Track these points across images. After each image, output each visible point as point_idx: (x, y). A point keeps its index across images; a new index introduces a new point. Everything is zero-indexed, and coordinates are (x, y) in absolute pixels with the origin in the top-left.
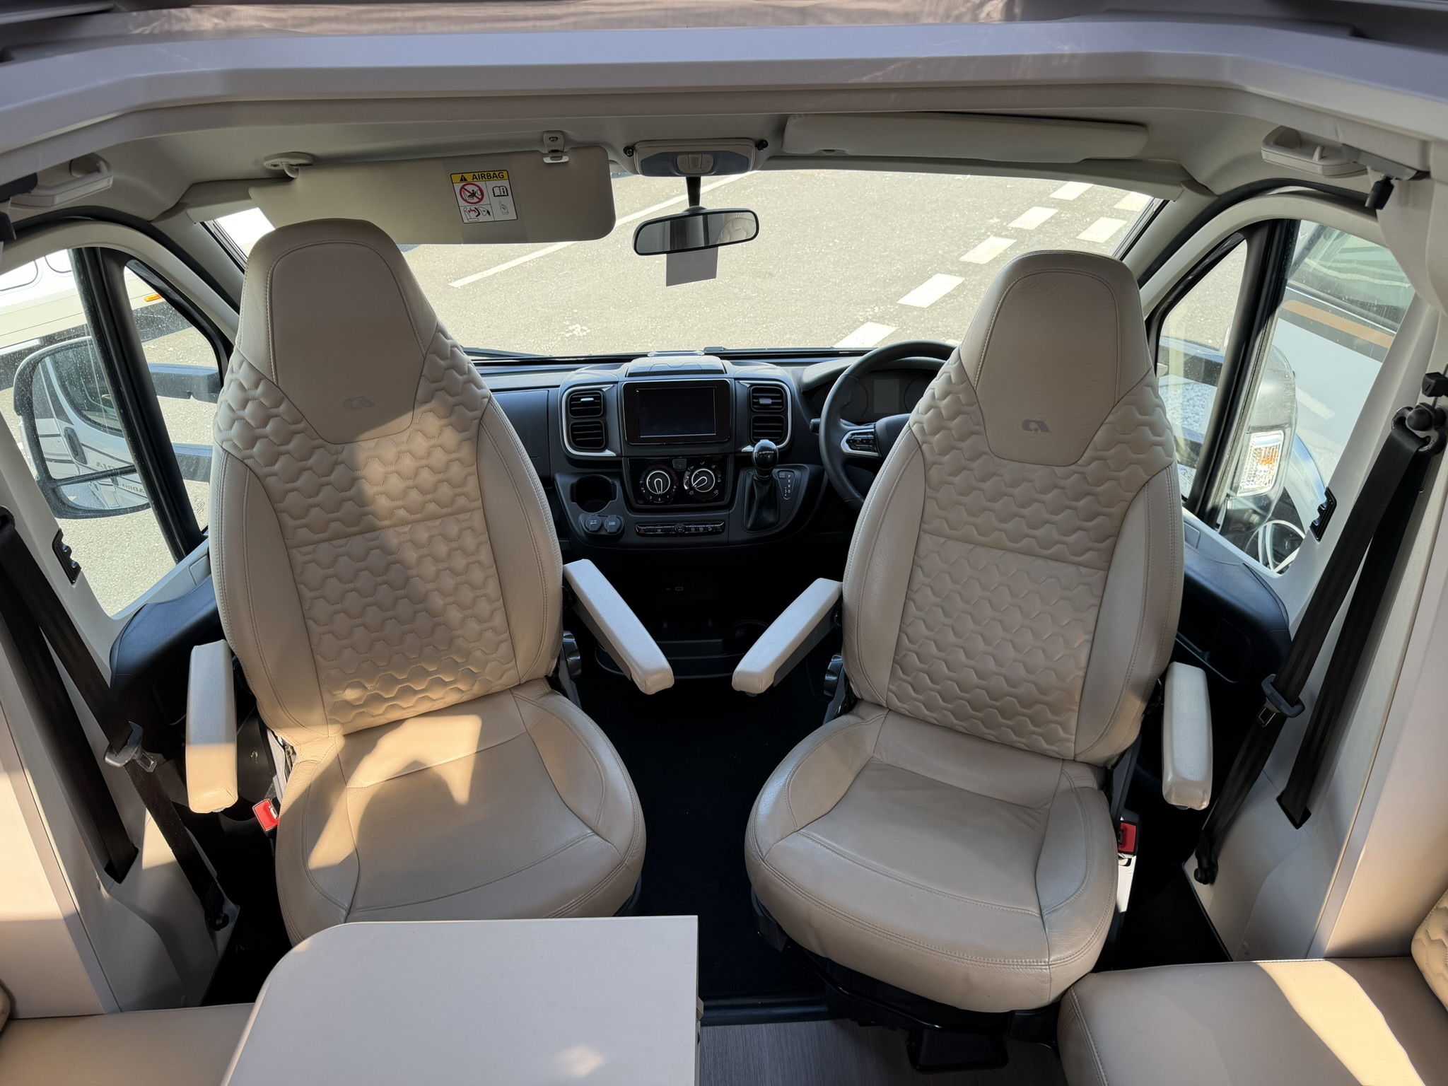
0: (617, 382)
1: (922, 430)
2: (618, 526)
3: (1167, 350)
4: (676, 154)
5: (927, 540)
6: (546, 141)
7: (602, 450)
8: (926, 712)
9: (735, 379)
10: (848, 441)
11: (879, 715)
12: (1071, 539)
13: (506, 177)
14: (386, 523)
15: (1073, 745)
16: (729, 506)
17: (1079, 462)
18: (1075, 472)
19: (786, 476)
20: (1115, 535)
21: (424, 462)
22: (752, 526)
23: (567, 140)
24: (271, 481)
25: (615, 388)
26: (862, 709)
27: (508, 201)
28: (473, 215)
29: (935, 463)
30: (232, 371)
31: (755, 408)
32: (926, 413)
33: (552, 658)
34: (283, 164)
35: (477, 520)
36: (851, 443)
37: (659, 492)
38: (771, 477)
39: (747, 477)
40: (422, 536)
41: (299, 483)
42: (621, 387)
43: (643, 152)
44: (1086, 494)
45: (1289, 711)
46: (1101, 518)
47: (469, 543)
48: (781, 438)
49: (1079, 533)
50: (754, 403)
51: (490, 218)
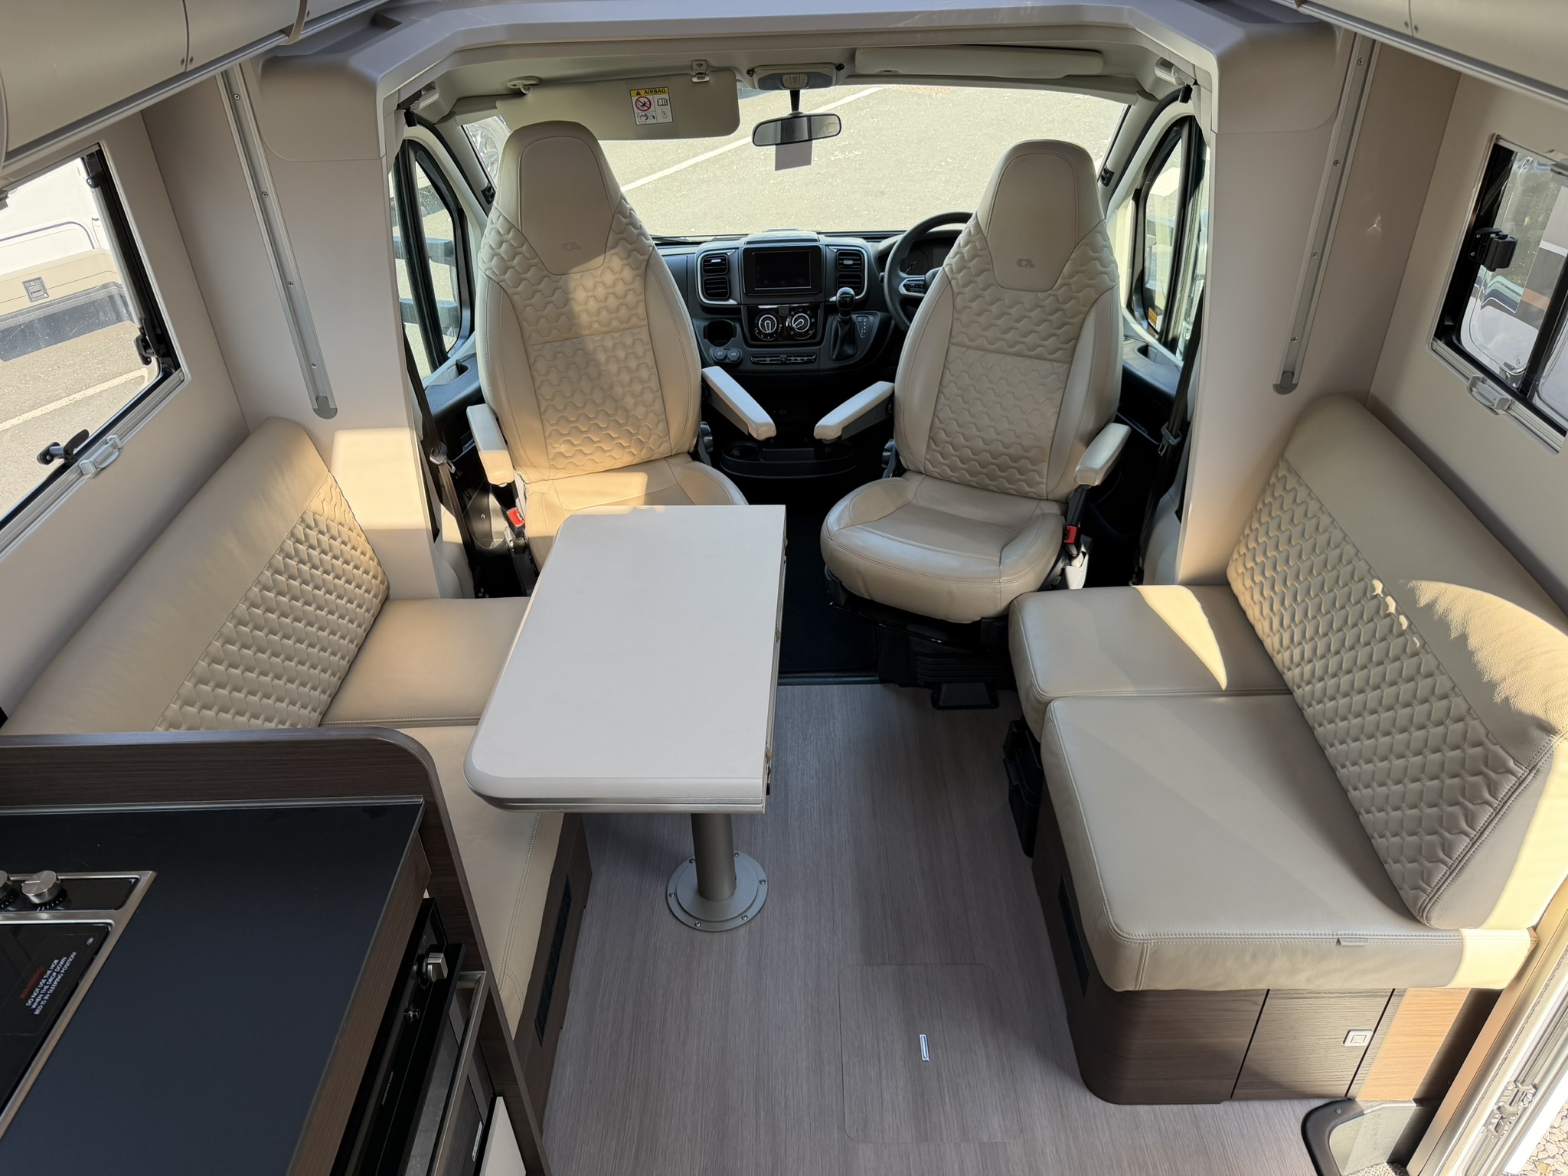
0: (738, 248)
1: (951, 269)
2: (738, 356)
4: (782, 75)
5: (954, 349)
6: (695, 67)
7: (727, 300)
8: (950, 473)
9: (826, 245)
10: (904, 286)
11: (920, 477)
12: (1047, 343)
13: (667, 92)
14: (587, 332)
15: (1045, 487)
16: (820, 343)
17: (1054, 288)
18: (1051, 295)
19: (863, 320)
20: (1077, 338)
21: (611, 290)
22: (837, 356)
23: (708, 66)
24: (516, 298)
25: (737, 253)
26: (907, 475)
27: (668, 109)
28: (644, 119)
29: (959, 293)
30: (492, 223)
31: (841, 268)
32: (954, 257)
33: (694, 436)
34: (520, 84)
35: (645, 335)
36: (908, 287)
37: (768, 332)
38: (851, 318)
39: (834, 321)
40: (609, 344)
41: (532, 301)
42: (741, 251)
43: (760, 74)
44: (1058, 310)
45: (1174, 441)
46: (1066, 327)
47: (639, 349)
48: (858, 291)
49: (1053, 338)
50: (841, 263)
51: (654, 121)
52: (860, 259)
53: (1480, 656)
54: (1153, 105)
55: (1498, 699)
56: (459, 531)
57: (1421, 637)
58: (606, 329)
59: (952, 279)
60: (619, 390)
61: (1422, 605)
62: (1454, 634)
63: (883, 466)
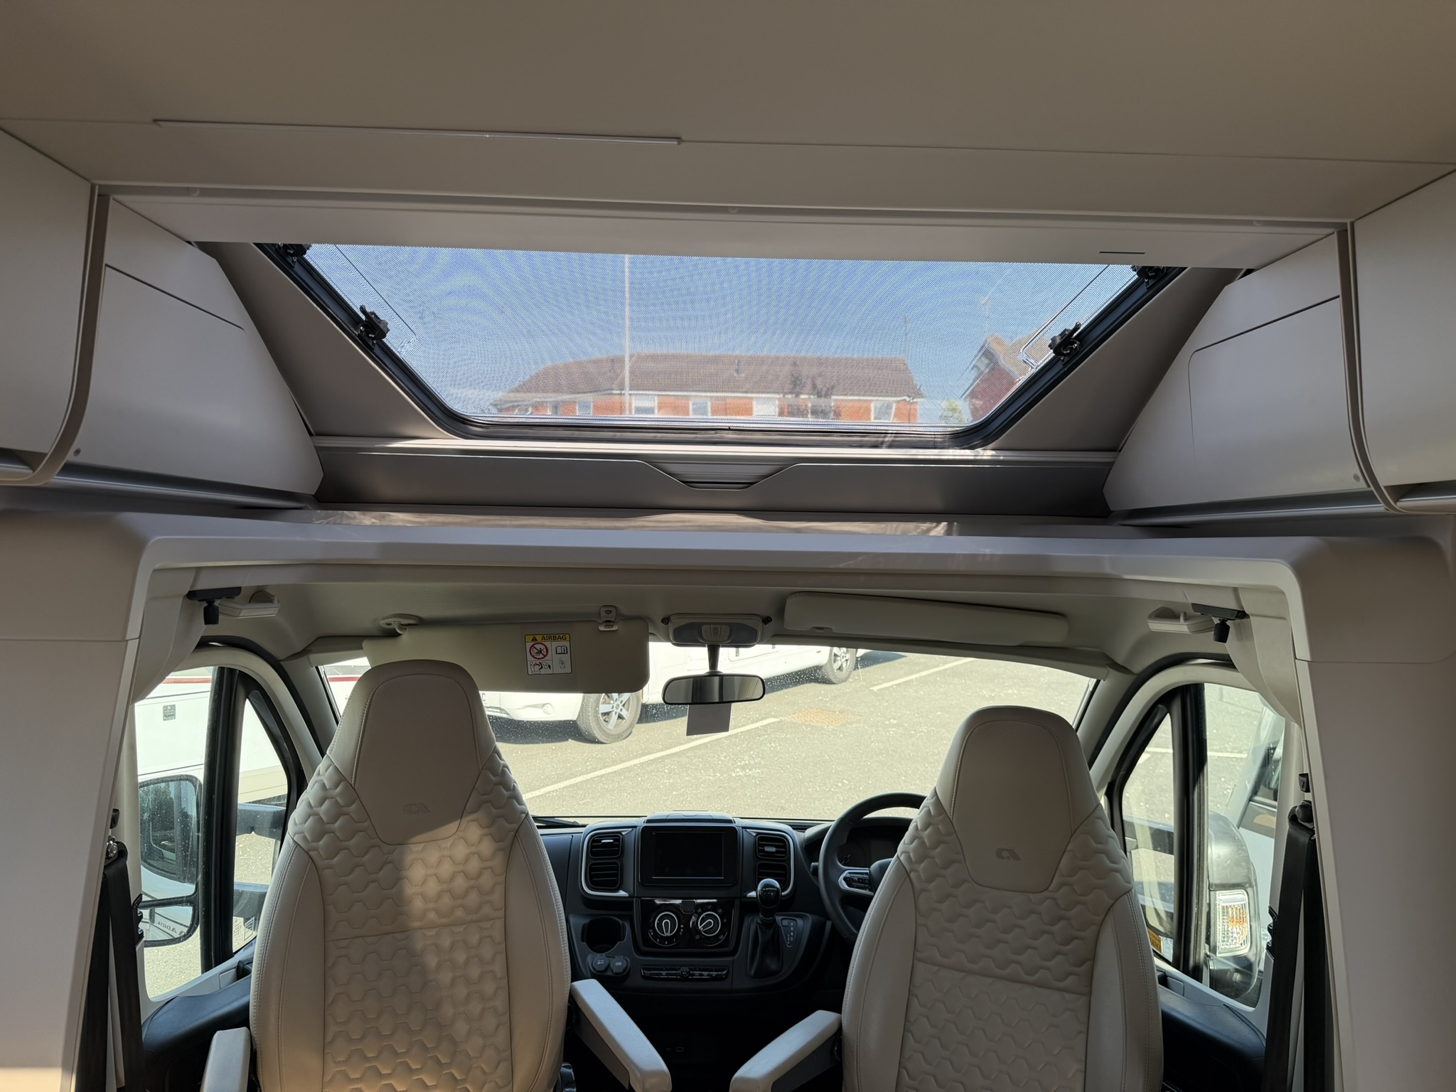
0: (635, 827)
1: (909, 858)
2: (624, 966)
3: (1132, 825)
4: (701, 624)
5: (920, 966)
6: (603, 614)
7: (616, 890)
9: (743, 828)
10: (845, 879)
12: (1052, 964)
13: (568, 639)
14: (417, 924)
16: (733, 952)
17: (1050, 889)
18: (1047, 898)
19: (789, 924)
20: (1092, 958)
21: (461, 868)
22: (755, 973)
23: (618, 614)
24: (327, 872)
25: (634, 832)
27: (566, 658)
28: (537, 668)
29: (923, 890)
30: (319, 774)
31: (760, 855)
32: (912, 843)
34: (395, 624)
35: (497, 933)
36: (850, 882)
37: (665, 935)
38: (775, 920)
39: (752, 924)
40: (446, 942)
41: (349, 878)
42: (639, 830)
43: (676, 623)
44: (1061, 918)
46: (1075, 943)
47: (487, 952)
48: (784, 884)
49: (1059, 957)
50: (760, 851)
51: (550, 671)
52: (785, 847)
54: (1126, 680)
58: (444, 920)
59: (911, 871)
60: (448, 1011)
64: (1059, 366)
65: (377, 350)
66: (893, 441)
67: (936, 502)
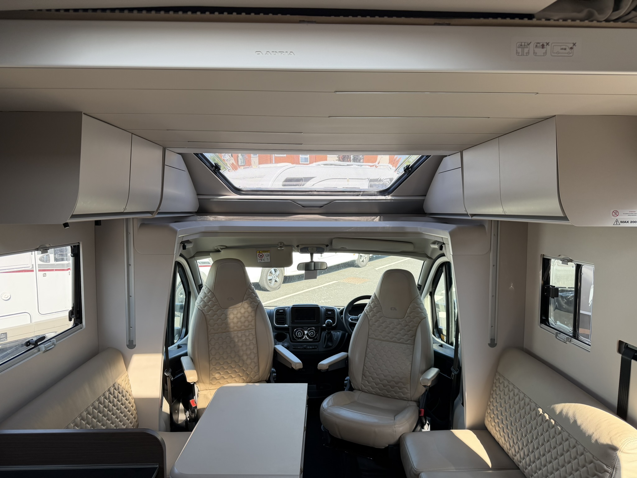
0: (289, 307)
1: (367, 311)
2: (288, 346)
4: (308, 247)
5: (370, 340)
6: (279, 244)
7: (284, 325)
8: (372, 390)
9: (321, 307)
10: (350, 319)
11: (359, 392)
12: (404, 337)
13: (269, 252)
14: (232, 330)
15: (409, 394)
16: (319, 341)
17: (405, 317)
18: (404, 320)
19: (335, 333)
20: (414, 336)
21: (243, 315)
22: (325, 347)
23: (284, 245)
24: (207, 316)
25: (289, 309)
26: (355, 391)
27: (269, 257)
28: (260, 261)
29: (371, 319)
30: (203, 290)
31: (327, 315)
32: (368, 307)
33: (269, 373)
34: (219, 248)
35: (254, 333)
36: (352, 319)
37: (299, 337)
38: (331, 333)
39: (324, 334)
40: (240, 335)
41: (213, 318)
42: (291, 308)
43: (301, 247)
44: (407, 325)
45: (456, 373)
46: (411, 331)
47: (251, 338)
48: (334, 322)
49: (406, 336)
50: (326, 313)
51: (264, 261)
52: (334, 312)
53: (583, 427)
54: (432, 261)
55: (593, 441)
56: (169, 408)
57: (560, 426)
58: (239, 329)
59: (368, 314)
60: (241, 353)
61: (558, 414)
62: (572, 421)
63: (345, 387)
64: (406, 175)
65: (218, 173)
66: (363, 194)
67: (376, 210)
